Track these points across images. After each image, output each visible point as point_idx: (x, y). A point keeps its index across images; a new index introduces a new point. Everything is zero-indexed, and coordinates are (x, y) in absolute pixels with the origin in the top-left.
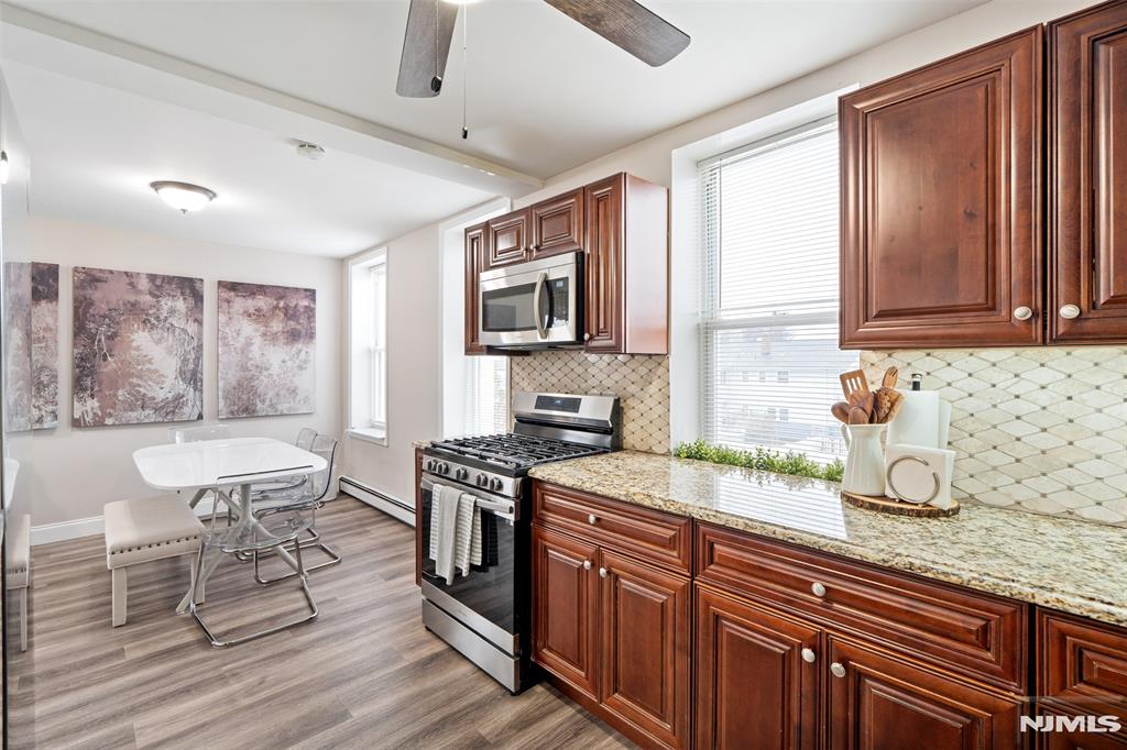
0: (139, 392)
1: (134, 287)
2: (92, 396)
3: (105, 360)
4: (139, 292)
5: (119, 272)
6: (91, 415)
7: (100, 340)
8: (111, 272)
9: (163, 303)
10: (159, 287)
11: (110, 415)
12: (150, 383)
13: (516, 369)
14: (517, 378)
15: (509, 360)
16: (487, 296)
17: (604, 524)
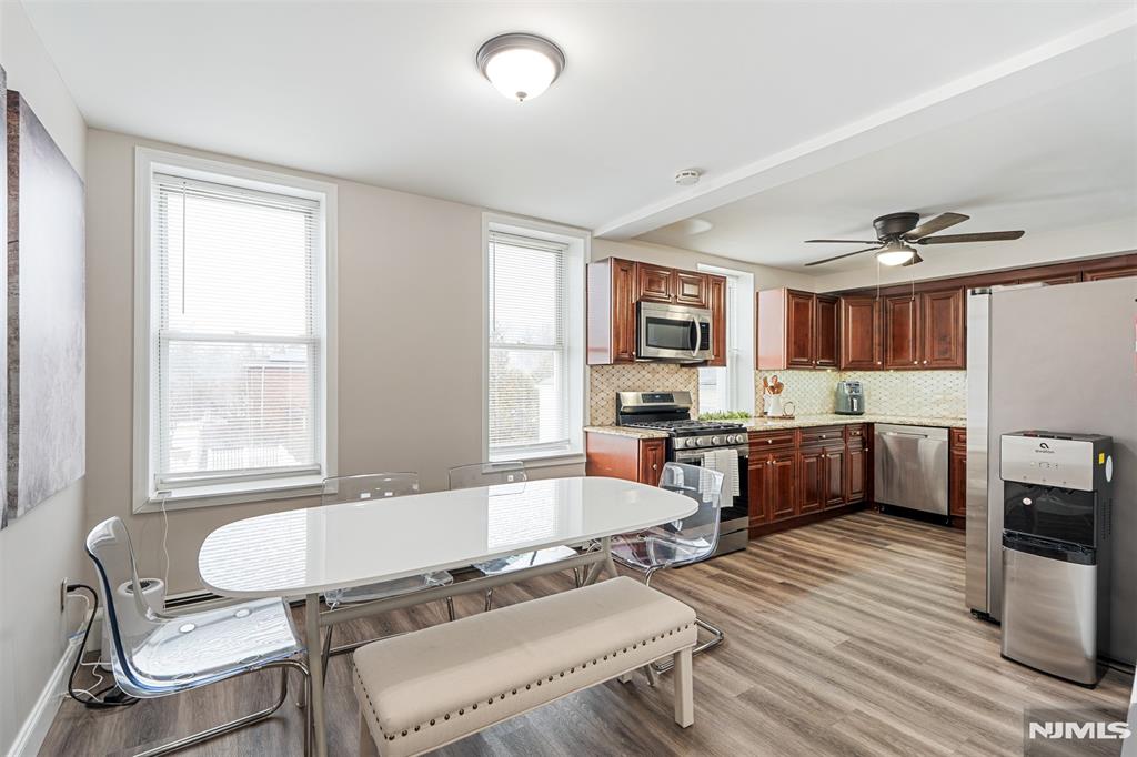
13: (595, 375)
14: (596, 383)
15: (588, 367)
16: (650, 320)
17: (774, 442)
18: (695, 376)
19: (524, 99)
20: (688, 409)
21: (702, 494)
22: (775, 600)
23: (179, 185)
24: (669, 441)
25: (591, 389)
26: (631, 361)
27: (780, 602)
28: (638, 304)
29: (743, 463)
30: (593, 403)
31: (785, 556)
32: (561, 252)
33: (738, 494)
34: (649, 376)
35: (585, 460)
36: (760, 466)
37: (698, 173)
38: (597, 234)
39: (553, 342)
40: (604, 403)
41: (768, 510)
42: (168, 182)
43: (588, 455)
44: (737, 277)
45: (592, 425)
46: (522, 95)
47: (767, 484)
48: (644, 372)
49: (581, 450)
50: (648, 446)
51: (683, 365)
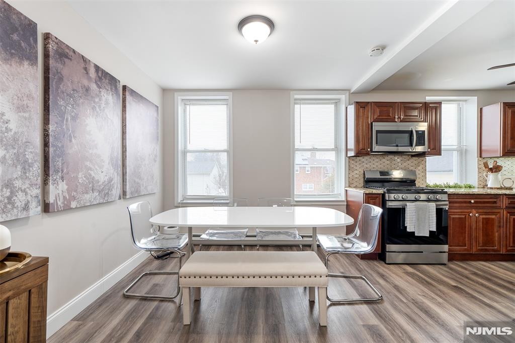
0: (90, 175)
1: (87, 73)
2: (62, 178)
3: (71, 141)
4: (89, 79)
5: (79, 54)
6: (61, 198)
7: (67, 119)
8: (74, 52)
9: (102, 93)
10: (100, 78)
11: (74, 198)
12: (96, 167)
13: (352, 162)
14: (352, 166)
15: (347, 158)
16: (378, 132)
17: (475, 202)
18: (423, 162)
19: (258, 43)
20: (415, 181)
21: (406, 227)
22: (439, 292)
23: (189, 103)
24: (383, 195)
25: (350, 169)
26: (367, 154)
27: (442, 295)
28: (372, 124)
29: (439, 212)
30: (350, 176)
31: (475, 274)
32: (337, 103)
33: (435, 230)
34: (388, 162)
35: (346, 204)
36: (463, 216)
37: (382, 48)
38: (352, 91)
39: (333, 147)
40: (357, 176)
41: (471, 244)
42: (186, 102)
43: (347, 201)
44: (466, 101)
45: (349, 187)
46: (256, 41)
47: (471, 228)
48: (384, 160)
49: (344, 199)
50: (369, 197)
51: (413, 156)
